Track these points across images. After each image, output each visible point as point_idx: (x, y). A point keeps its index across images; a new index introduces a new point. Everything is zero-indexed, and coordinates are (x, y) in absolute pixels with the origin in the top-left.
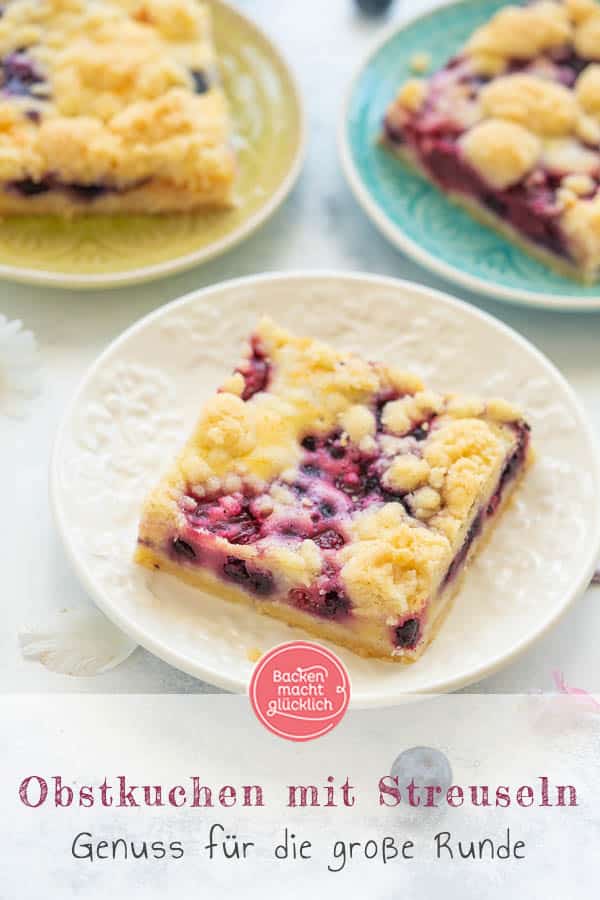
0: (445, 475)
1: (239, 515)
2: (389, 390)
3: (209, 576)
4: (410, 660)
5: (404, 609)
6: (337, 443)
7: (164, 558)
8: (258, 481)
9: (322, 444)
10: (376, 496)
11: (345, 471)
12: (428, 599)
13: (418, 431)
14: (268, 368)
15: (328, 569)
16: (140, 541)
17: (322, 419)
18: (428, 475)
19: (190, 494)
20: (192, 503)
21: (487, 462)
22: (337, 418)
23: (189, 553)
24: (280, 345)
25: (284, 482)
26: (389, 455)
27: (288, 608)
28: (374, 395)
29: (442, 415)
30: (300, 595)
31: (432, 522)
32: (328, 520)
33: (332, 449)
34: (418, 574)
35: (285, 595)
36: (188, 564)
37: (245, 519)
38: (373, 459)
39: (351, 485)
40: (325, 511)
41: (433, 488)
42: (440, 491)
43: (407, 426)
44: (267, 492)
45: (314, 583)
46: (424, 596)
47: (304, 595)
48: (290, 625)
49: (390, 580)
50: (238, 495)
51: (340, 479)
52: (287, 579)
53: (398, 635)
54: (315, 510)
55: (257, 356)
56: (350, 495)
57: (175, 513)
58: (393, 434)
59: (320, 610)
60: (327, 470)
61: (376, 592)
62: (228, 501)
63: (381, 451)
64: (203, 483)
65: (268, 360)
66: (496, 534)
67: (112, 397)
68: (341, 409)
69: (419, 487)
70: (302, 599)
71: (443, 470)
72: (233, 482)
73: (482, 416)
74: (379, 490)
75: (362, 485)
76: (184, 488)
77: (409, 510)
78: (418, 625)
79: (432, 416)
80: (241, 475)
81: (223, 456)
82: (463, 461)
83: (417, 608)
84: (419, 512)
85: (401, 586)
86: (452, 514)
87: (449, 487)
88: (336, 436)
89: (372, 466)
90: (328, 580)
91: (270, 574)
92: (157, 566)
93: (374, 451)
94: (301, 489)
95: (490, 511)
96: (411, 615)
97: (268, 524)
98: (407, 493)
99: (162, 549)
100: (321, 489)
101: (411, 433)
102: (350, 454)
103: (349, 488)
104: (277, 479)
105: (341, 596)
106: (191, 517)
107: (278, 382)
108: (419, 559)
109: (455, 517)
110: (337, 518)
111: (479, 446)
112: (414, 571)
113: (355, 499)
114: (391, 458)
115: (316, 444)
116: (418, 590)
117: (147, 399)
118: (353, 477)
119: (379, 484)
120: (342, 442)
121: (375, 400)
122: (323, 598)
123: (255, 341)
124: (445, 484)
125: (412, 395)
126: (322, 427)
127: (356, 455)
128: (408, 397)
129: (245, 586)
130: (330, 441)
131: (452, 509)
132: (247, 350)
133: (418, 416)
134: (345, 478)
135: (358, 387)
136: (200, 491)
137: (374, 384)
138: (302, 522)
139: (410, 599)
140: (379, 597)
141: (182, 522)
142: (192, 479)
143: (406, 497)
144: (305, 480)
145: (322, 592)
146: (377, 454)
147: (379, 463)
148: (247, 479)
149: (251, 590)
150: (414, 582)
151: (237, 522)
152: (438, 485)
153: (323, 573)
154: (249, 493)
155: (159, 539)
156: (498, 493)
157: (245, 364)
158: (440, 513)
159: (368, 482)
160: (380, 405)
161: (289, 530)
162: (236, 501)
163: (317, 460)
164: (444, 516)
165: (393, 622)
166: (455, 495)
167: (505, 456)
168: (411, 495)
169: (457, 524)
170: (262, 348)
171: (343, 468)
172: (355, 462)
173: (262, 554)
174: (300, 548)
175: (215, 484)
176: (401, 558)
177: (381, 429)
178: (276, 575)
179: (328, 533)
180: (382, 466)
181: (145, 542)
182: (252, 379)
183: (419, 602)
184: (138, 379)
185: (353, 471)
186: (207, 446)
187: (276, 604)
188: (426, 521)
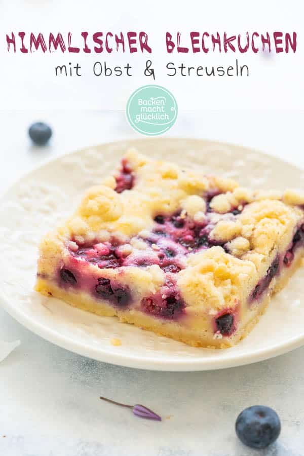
0: (253, 230)
1: (108, 256)
2: (216, 190)
3: (85, 296)
4: (228, 346)
5: (222, 303)
6: (179, 218)
7: (54, 287)
8: (122, 236)
9: (168, 219)
10: (204, 246)
11: (183, 234)
12: (239, 302)
13: (235, 211)
14: (133, 178)
15: (168, 283)
16: (38, 275)
17: (169, 204)
18: (241, 229)
19: (73, 240)
20: (74, 245)
21: (283, 223)
22: (179, 204)
23: (71, 279)
24: (142, 165)
25: (140, 237)
26: (215, 222)
27: (141, 314)
28: (205, 192)
29: (252, 202)
30: (149, 302)
31: (244, 257)
32: (171, 259)
33: (175, 222)
34: (232, 283)
35: (139, 304)
36: (71, 289)
37: (112, 258)
38: (203, 226)
39: (187, 241)
40: (168, 254)
41: (245, 237)
42: (250, 239)
43: (229, 208)
44: (128, 243)
45: (158, 291)
46: (236, 297)
47: (152, 302)
48: (143, 329)
49: (211, 283)
50: (107, 243)
51: (180, 240)
52: (140, 290)
53: (218, 323)
54: (161, 252)
55: (126, 171)
56: (187, 248)
57: (62, 248)
58: (218, 212)
59: (163, 312)
60: (171, 234)
61: (202, 292)
62: (100, 246)
63: (209, 221)
64: (83, 235)
65: (133, 174)
66: (291, 281)
67: (26, 200)
68: (181, 198)
69: (234, 237)
70: (151, 305)
71: (252, 226)
72: (104, 235)
73: (280, 200)
74: (207, 243)
75: (195, 242)
76: (70, 237)
77: (227, 251)
78: (233, 320)
79: (245, 204)
80: (110, 231)
81: (98, 219)
82: (266, 220)
83: (231, 304)
84: (235, 251)
85: (220, 288)
86: (257, 252)
87: (255, 236)
88: (178, 214)
89: (202, 230)
90: (168, 288)
91: (128, 287)
92: (50, 294)
93: (204, 220)
94: (151, 242)
95: (286, 262)
96: (227, 310)
97: (127, 261)
98: (226, 242)
99: (54, 279)
100: (166, 242)
101: (230, 212)
102: (188, 225)
103: (187, 244)
104: (135, 236)
105: (177, 298)
106: (73, 253)
107: (139, 185)
108: (233, 272)
109: (260, 253)
110: (176, 258)
111: (277, 213)
112: (229, 281)
113: (190, 249)
114: (216, 224)
115: (164, 219)
116: (232, 293)
117: (51, 204)
118: (190, 237)
119: (207, 240)
120: (182, 216)
121: (206, 195)
122: (165, 302)
123: (124, 163)
124: (253, 235)
125: (232, 192)
126: (168, 209)
127: (192, 225)
128: (228, 193)
129: (111, 301)
130: (174, 218)
131: (257, 249)
132: (120, 166)
133: (235, 203)
134: (183, 238)
135: (194, 184)
136: (81, 240)
137: (206, 185)
138: (151, 258)
139: (226, 298)
140: (204, 296)
141: (66, 254)
142: (75, 232)
143: (225, 245)
144: (155, 237)
145: (164, 297)
146: (206, 222)
147: (207, 228)
148: (114, 234)
149: (115, 304)
150: (229, 286)
151: (106, 259)
152: (248, 235)
153: (165, 285)
154: (115, 242)
155: (51, 271)
156: (291, 251)
157: (118, 174)
158: (250, 252)
159: (199, 241)
160: (209, 198)
161: (142, 263)
162: (106, 246)
163: (164, 229)
164: (251, 253)
165: (214, 312)
166: (259, 240)
167: (295, 223)
168: (229, 243)
169: (261, 257)
170: (129, 166)
171: (183, 233)
172: (191, 229)
173: (121, 274)
174: (149, 269)
175: (91, 236)
176: (221, 271)
177: (209, 210)
178: (132, 288)
179: (170, 266)
180: (209, 229)
181: (42, 276)
182: (121, 184)
183: (232, 301)
184: (45, 192)
185: (190, 234)
186: (87, 214)
187: (132, 312)
188: (239, 257)
